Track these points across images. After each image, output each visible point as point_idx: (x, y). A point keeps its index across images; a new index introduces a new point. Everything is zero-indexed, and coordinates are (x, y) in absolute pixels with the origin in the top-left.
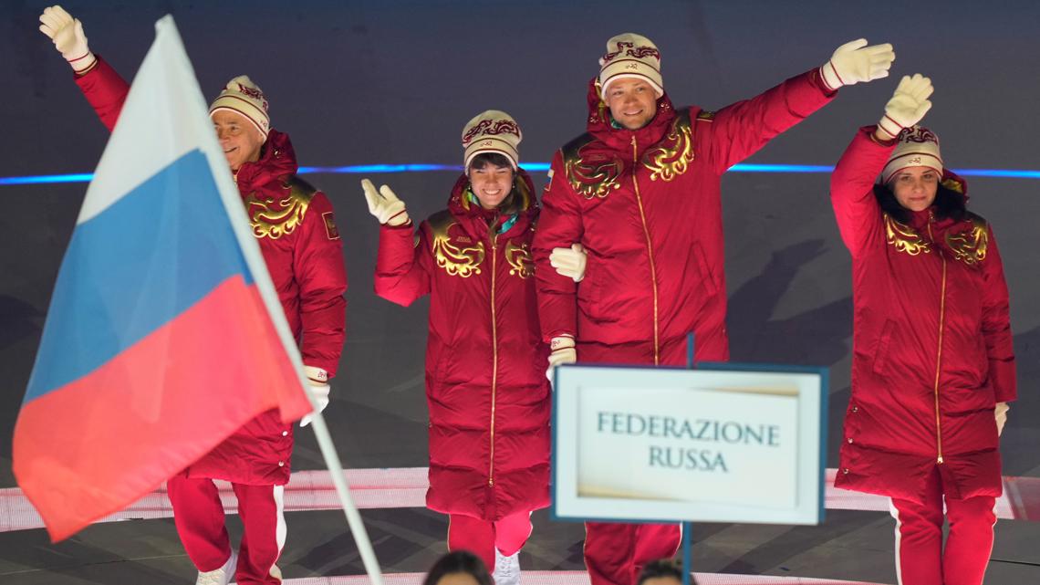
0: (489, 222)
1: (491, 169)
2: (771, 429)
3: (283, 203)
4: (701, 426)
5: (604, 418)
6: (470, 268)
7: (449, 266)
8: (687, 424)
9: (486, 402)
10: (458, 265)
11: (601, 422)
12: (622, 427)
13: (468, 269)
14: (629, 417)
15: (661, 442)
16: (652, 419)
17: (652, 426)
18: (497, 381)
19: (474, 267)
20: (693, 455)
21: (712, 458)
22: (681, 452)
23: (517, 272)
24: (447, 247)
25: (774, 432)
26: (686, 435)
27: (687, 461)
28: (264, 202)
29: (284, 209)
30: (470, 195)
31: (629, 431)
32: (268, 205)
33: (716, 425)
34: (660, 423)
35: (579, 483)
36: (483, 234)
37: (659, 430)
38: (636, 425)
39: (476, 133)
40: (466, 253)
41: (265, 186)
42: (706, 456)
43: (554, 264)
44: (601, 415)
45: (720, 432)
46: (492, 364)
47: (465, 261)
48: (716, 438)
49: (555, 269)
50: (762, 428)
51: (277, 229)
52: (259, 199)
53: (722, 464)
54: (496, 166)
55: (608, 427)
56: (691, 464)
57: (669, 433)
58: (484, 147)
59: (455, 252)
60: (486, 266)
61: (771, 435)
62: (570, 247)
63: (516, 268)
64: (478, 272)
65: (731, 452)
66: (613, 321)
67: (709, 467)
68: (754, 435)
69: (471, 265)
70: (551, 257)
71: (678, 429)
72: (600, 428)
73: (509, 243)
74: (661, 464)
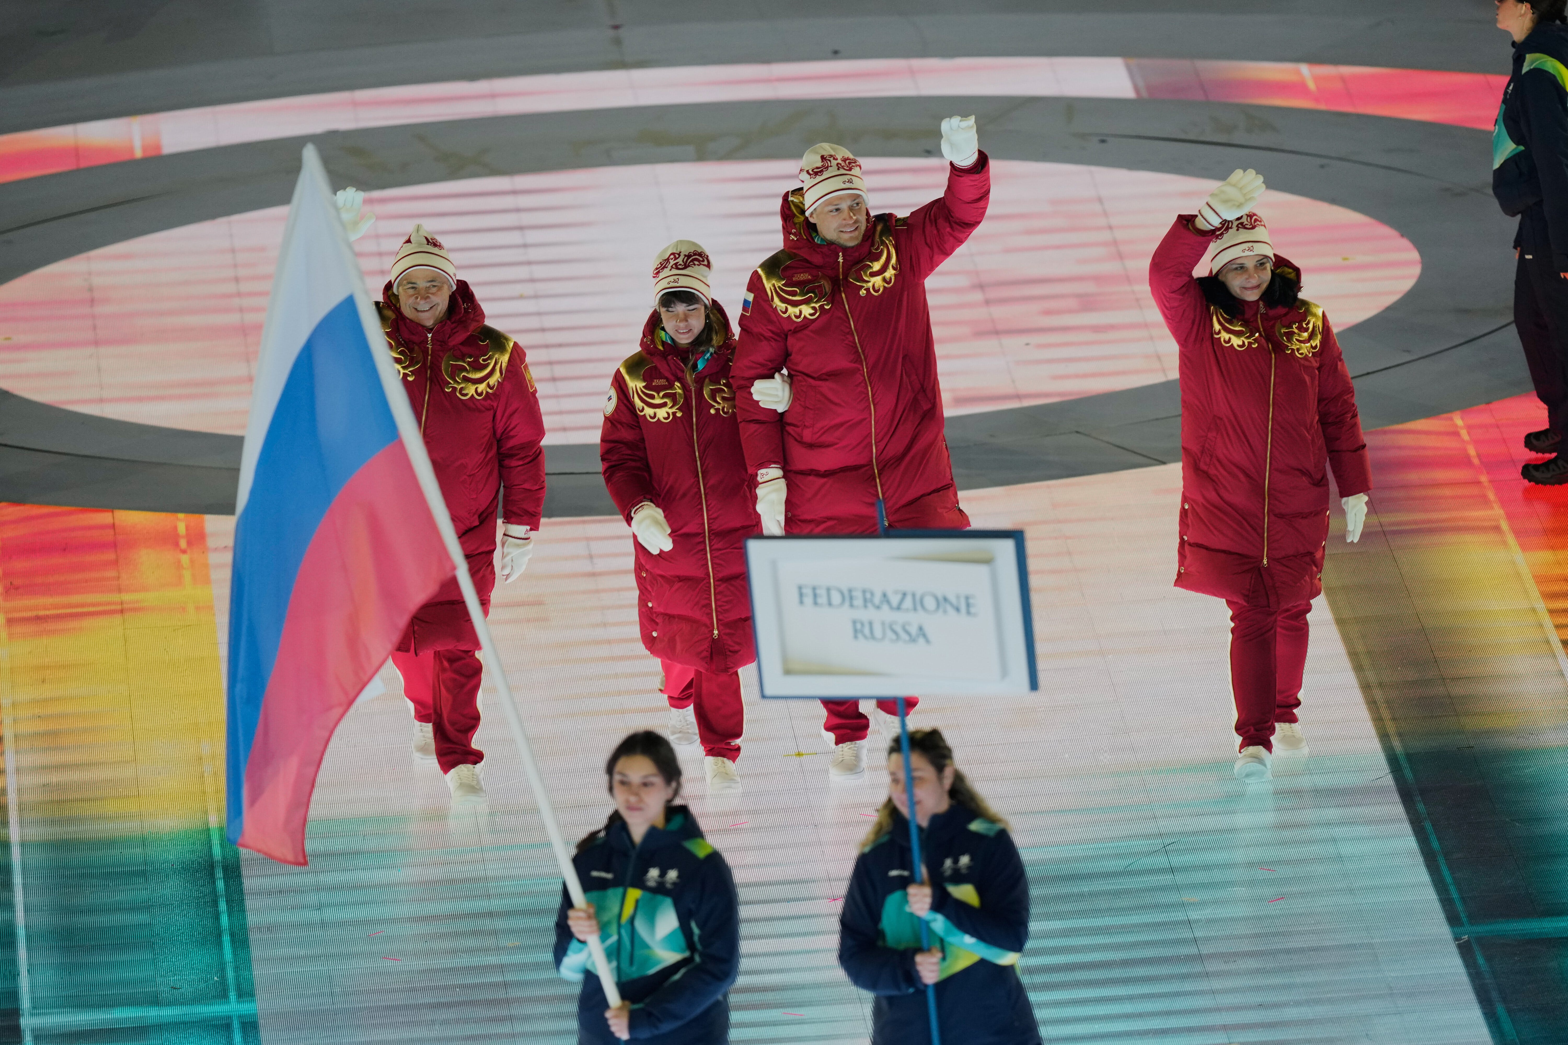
0: (685, 360)
1: (680, 308)
2: (967, 598)
3: (484, 360)
4: (899, 597)
5: (804, 591)
6: (671, 411)
7: (648, 411)
8: (885, 595)
9: (700, 542)
10: (657, 410)
11: (801, 595)
12: (823, 600)
13: (668, 413)
14: (828, 590)
15: (865, 615)
16: (850, 591)
17: (851, 598)
18: (708, 527)
19: (674, 410)
20: (895, 627)
21: (914, 630)
22: (883, 624)
23: (717, 410)
24: (642, 391)
25: (971, 601)
26: (885, 607)
27: (890, 634)
28: (464, 362)
29: (485, 367)
30: (663, 333)
31: (830, 604)
32: (469, 363)
33: (914, 595)
34: (858, 594)
35: (785, 659)
36: (680, 374)
37: (858, 602)
38: (836, 598)
39: (665, 267)
40: (664, 396)
41: (463, 343)
42: (907, 627)
43: (756, 397)
44: (800, 588)
45: (918, 603)
46: (702, 509)
47: (664, 405)
48: (915, 609)
49: (758, 402)
50: (958, 597)
51: (482, 387)
52: (457, 359)
53: (924, 636)
54: (685, 305)
55: (808, 600)
56: (894, 637)
57: (869, 605)
58: (672, 285)
59: (653, 397)
60: (686, 408)
61: (968, 605)
62: (773, 377)
63: (717, 406)
64: (679, 414)
65: (933, 623)
66: (828, 446)
67: (913, 640)
68: (951, 604)
69: (671, 408)
70: (753, 390)
71: (877, 599)
72: (801, 602)
73: (707, 380)
74: (865, 637)
